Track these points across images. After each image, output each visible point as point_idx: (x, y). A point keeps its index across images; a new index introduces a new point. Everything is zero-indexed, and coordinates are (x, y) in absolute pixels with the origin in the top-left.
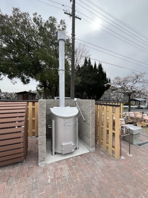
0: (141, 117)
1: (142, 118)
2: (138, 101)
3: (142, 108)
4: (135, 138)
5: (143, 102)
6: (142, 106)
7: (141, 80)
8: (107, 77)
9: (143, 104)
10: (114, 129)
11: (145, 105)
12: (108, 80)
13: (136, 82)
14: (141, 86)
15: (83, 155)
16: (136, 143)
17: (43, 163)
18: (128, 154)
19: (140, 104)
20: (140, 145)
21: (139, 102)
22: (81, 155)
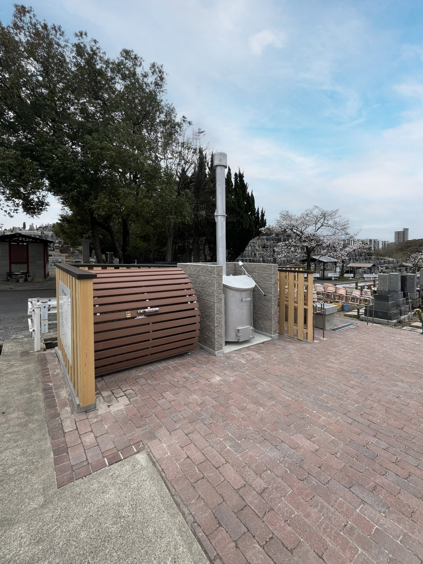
0: (334, 291)
1: (336, 292)
2: (320, 262)
3: (330, 279)
4: (328, 320)
5: (330, 264)
6: (330, 275)
7: (330, 222)
8: (256, 207)
9: (331, 270)
10: (306, 304)
11: (336, 272)
12: (258, 214)
13: (322, 226)
14: (330, 234)
15: (264, 342)
16: (329, 328)
17: (220, 352)
18: (322, 338)
19: (324, 270)
20: (334, 330)
21: (324, 266)
22: (263, 343)
